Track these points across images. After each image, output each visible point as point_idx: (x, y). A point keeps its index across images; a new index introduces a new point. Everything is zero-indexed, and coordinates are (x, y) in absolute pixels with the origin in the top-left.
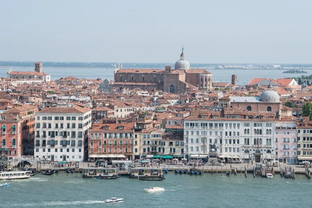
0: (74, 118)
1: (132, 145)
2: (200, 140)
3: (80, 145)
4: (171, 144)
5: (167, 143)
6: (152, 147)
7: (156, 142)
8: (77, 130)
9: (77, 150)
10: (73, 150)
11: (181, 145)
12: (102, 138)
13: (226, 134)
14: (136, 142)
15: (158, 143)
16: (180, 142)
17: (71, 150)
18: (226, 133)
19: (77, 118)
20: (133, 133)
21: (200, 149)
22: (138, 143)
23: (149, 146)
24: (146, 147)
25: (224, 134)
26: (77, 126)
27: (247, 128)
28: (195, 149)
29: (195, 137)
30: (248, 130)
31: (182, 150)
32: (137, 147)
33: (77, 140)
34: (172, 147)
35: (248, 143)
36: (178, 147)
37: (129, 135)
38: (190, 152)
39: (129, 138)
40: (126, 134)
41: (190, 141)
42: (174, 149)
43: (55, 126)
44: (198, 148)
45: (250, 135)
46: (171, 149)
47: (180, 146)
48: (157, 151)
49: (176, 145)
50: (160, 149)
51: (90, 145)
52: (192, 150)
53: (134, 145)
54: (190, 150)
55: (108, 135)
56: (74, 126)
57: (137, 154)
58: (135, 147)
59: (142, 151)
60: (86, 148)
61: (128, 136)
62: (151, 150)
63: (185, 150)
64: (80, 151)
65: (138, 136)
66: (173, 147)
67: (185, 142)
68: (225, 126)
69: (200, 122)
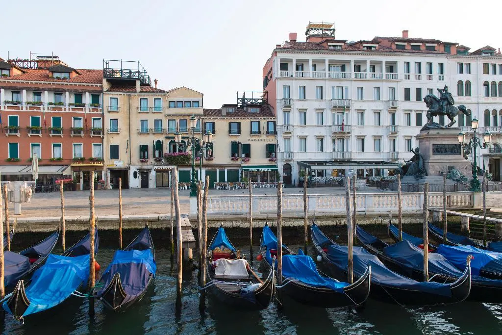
1: (99, 132)
2: (328, 116)
4: (235, 128)
6: (170, 140)
11: (268, 132)
13: (407, 97)
14: (115, 121)
16: (263, 122)
18: (407, 91)
20: (102, 92)
22: (121, 125)
23: (161, 138)
24: (149, 141)
25: (400, 95)
27: (464, 77)
28: (312, 144)
31: (271, 150)
32: (119, 140)
34: (238, 140)
36: (257, 138)
37: (87, 99)
38: (297, 155)
39: (87, 107)
40: (78, 96)
41: (295, 119)
42: (247, 147)
44: (321, 141)
45: (472, 99)
47: (263, 137)
49: (251, 132)
52: (304, 149)
53: (106, 132)
57: (119, 164)
58: (110, 140)
59: (136, 153)
61: (83, 102)
62: (166, 150)
63: (281, 148)
66: (241, 138)
67: (280, 121)
68: (401, 69)
69: (328, 57)
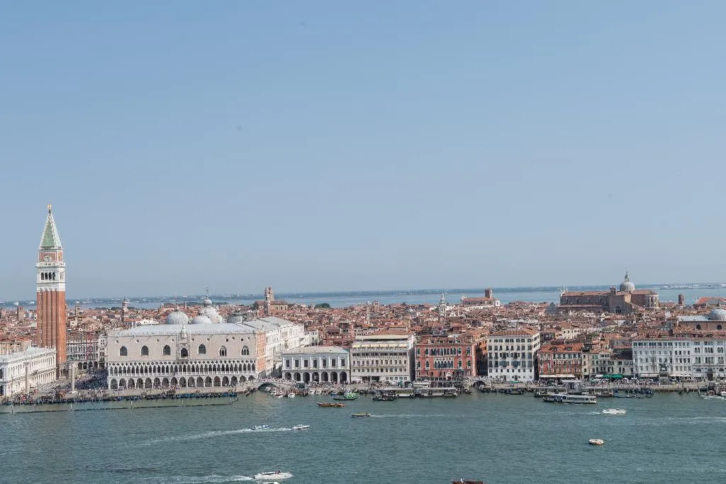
0: (523, 341)
1: (581, 365)
2: (649, 359)
3: (530, 366)
4: (620, 363)
5: (616, 363)
6: (600, 367)
7: (604, 362)
8: (526, 351)
9: (528, 371)
10: (524, 371)
11: (630, 364)
12: (551, 358)
13: (676, 354)
14: (585, 362)
15: (607, 363)
16: (629, 361)
17: (522, 371)
18: (676, 352)
19: (526, 340)
20: (581, 354)
21: (650, 368)
22: (587, 363)
23: (598, 366)
24: (595, 367)
25: (674, 354)
26: (526, 348)
27: (697, 347)
28: (644, 368)
29: (644, 356)
30: (699, 349)
31: (632, 370)
32: (586, 367)
33: (527, 360)
35: (700, 362)
36: (627, 366)
37: (577, 356)
38: (640, 372)
39: (577, 358)
40: (575, 355)
41: (639, 361)
42: (624, 369)
43: (505, 348)
44: (647, 367)
45: (701, 354)
46: (620, 368)
47: (629, 366)
48: (607, 370)
49: (625, 364)
50: (609, 369)
51: (539, 365)
52: (642, 369)
53: (583, 365)
54: (640, 370)
55: (556, 356)
56: (523, 348)
57: (587, 373)
58: (583, 368)
59: (591, 371)
60: (536, 368)
62: (599, 370)
63: (634, 370)
64: (531, 371)
65: (586, 356)
66: (622, 366)
67: (634, 361)
68: (674, 345)
69: (648, 342)
